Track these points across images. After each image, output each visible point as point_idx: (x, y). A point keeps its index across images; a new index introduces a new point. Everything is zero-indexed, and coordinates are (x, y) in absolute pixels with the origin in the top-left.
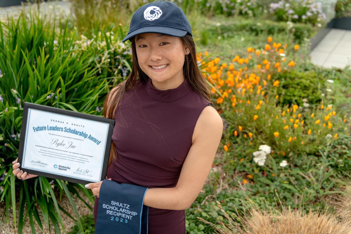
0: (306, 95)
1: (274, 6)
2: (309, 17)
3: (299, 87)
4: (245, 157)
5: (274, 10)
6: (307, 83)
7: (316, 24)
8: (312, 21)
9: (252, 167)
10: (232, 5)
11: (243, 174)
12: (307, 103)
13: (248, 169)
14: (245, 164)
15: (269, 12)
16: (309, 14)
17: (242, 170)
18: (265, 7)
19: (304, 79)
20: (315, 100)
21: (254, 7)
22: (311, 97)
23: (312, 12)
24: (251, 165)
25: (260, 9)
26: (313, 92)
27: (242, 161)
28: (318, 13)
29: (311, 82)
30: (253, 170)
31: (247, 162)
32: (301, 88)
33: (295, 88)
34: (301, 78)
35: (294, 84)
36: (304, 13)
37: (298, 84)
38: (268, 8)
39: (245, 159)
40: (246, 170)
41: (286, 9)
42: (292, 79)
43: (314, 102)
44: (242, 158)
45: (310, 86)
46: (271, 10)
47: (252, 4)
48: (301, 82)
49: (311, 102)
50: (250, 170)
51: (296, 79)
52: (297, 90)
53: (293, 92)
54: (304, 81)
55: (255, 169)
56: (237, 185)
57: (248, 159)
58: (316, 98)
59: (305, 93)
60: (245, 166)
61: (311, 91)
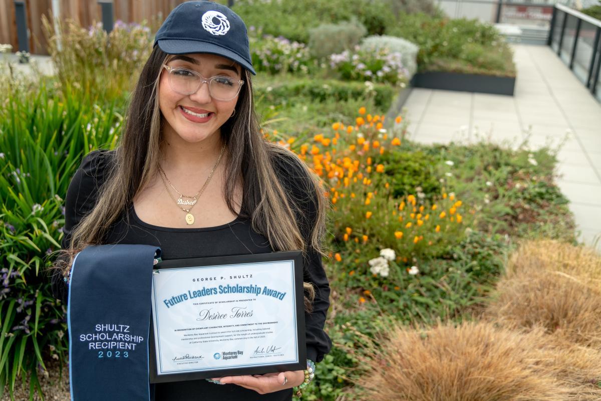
0: (418, 182)
1: (336, 58)
2: (386, 74)
3: (407, 172)
4: (355, 269)
5: (337, 64)
6: (416, 166)
7: (398, 83)
8: (391, 79)
9: (368, 280)
10: (275, 57)
11: (358, 290)
12: (422, 192)
13: (364, 283)
14: (358, 277)
15: (329, 67)
16: (386, 69)
17: (355, 285)
18: (323, 60)
19: (411, 161)
20: (430, 188)
21: (305, 59)
22: (425, 185)
23: (390, 66)
24: (366, 278)
25: (316, 62)
26: (426, 178)
27: (353, 274)
28: (397, 67)
29: (421, 165)
30: (370, 285)
31: (360, 275)
32: (410, 174)
33: (403, 175)
34: (407, 160)
35: (400, 168)
36: (380, 69)
37: (405, 169)
38: (328, 60)
39: (356, 272)
40: (361, 285)
41: (354, 63)
42: (397, 162)
43: (428, 191)
44: (351, 271)
45: (420, 170)
46: (333, 65)
47: (303, 56)
48: (409, 166)
49: (425, 191)
50: (367, 284)
51: (402, 162)
52: (406, 176)
53: (402, 179)
54: (411, 163)
55: (372, 283)
56: (354, 305)
57: (360, 271)
58: (430, 185)
59: (416, 180)
60: (359, 280)
61: (423, 177)
